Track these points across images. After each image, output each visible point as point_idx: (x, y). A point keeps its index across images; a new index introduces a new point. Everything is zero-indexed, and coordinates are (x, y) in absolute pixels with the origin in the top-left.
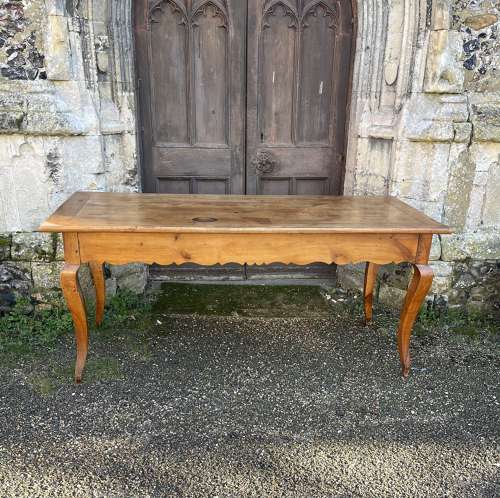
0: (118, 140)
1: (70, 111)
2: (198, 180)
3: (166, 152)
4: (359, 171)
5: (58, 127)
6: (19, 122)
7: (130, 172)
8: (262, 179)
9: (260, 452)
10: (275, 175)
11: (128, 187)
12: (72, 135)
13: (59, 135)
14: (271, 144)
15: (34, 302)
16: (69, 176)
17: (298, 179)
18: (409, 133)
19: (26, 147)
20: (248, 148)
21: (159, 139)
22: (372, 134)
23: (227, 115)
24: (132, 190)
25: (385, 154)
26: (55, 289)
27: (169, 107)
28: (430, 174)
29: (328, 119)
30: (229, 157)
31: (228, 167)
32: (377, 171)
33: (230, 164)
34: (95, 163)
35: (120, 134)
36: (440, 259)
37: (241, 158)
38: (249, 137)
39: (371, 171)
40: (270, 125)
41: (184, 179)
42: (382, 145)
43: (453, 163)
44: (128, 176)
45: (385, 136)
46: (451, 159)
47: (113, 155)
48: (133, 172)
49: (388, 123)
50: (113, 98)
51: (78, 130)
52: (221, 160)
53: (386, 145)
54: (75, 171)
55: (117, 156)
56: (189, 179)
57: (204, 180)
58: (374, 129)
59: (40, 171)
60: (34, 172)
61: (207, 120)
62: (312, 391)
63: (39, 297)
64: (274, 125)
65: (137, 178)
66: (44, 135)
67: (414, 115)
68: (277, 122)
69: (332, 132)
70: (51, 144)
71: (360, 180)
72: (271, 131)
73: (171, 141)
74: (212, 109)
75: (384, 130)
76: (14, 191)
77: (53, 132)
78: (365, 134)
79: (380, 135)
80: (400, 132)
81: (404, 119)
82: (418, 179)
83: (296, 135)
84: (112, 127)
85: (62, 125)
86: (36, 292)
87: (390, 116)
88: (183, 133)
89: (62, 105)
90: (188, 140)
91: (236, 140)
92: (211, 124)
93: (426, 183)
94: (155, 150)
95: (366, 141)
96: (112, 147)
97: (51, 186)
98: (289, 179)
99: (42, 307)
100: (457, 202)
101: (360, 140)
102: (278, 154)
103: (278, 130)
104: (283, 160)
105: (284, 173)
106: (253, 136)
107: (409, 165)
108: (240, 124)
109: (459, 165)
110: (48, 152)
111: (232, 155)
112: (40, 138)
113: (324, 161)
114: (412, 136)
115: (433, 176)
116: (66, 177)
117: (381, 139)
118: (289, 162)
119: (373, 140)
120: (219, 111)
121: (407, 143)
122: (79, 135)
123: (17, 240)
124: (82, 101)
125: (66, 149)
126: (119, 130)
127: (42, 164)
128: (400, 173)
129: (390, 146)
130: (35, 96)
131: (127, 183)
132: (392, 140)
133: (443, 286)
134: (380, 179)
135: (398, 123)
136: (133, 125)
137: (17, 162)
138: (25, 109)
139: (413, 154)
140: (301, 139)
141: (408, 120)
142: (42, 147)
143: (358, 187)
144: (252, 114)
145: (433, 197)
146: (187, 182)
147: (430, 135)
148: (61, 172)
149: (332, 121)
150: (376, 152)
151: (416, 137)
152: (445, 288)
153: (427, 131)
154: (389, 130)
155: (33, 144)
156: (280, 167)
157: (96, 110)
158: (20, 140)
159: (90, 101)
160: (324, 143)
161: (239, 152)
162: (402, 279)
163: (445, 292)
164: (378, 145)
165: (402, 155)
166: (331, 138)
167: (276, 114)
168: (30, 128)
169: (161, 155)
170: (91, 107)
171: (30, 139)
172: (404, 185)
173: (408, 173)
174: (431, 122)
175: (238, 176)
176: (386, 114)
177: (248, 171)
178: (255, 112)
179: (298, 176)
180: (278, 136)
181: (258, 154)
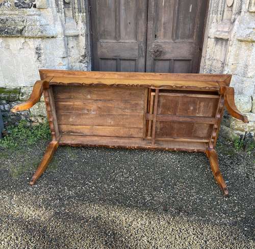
0: (76, 39)
1: (48, 25)
2: (120, 59)
3: (104, 45)
4: (208, 57)
5: (40, 34)
6: (22, 30)
7: (82, 56)
8: (155, 60)
10: (162, 58)
11: (81, 64)
12: (48, 37)
13: (41, 38)
14: (160, 40)
15: (31, 121)
16: (48, 59)
17: (175, 60)
18: (238, 36)
19: (26, 44)
21: (101, 38)
22: (216, 36)
23: (137, 24)
24: (84, 65)
25: (224, 48)
26: (40, 116)
27: (107, 20)
28: (249, 61)
29: (194, 26)
30: (137, 47)
31: (136, 53)
32: (218, 58)
33: (137, 51)
34: (61, 52)
35: (77, 36)
36: (251, 112)
37: (144, 49)
38: (148, 37)
39: (215, 58)
40: (160, 30)
41: (114, 59)
42: (222, 43)
44: (81, 58)
45: (224, 37)
47: (72, 47)
48: (84, 56)
49: (226, 29)
50: (73, 17)
51: (52, 35)
52: (132, 49)
53: (224, 43)
54: (51, 56)
55: (75, 48)
56: (116, 59)
57: (124, 60)
58: (218, 33)
59: (34, 57)
60: (30, 56)
61: (126, 26)
63: (33, 119)
64: (162, 30)
65: (88, 59)
66: (33, 38)
67: (242, 25)
68: (165, 28)
69: (195, 34)
70: (38, 42)
71: (208, 63)
72: (161, 32)
73: (107, 39)
74: (129, 21)
75: (223, 34)
76: (21, 66)
77: (37, 36)
78: (212, 36)
79: (221, 37)
80: (232, 35)
81: (235, 28)
83: (175, 36)
84: (71, 32)
85: (42, 32)
86: (32, 116)
87: (228, 25)
88: (114, 34)
89: (44, 22)
90: (115, 38)
91: (141, 38)
92: (128, 30)
93: (246, 66)
94: (98, 43)
95: (213, 40)
96: (72, 43)
97: (38, 64)
98: (170, 60)
99: (34, 124)
101: (209, 39)
102: (164, 46)
103: (165, 33)
104: (167, 50)
105: (167, 56)
106: (151, 36)
107: (237, 55)
108: (144, 30)
110: (36, 46)
111: (139, 47)
112: (32, 39)
113: (190, 51)
114: (239, 38)
115: (251, 63)
116: (46, 59)
117: (222, 39)
118: (170, 51)
119: (218, 40)
121: (236, 42)
122: (53, 37)
123: (23, 91)
124: (54, 19)
125: (43, 44)
126: (76, 34)
127: (33, 52)
128: (230, 60)
129: (226, 44)
130: (30, 17)
131: (81, 62)
132: (228, 40)
133: (251, 127)
134: (220, 62)
135: (232, 30)
136: (84, 31)
137: (22, 51)
138: (25, 24)
139: (240, 48)
140: (177, 37)
141: (238, 28)
142: (33, 44)
143: (206, 67)
144: (150, 24)
145: (250, 75)
146: (115, 61)
147: (250, 38)
148: (43, 57)
149: (196, 27)
150: (218, 47)
151: (242, 39)
152: (252, 128)
153: (249, 35)
154: (227, 34)
155: (29, 42)
156: (165, 53)
157: (62, 24)
158: (22, 40)
159: (59, 19)
160: (190, 40)
161: (142, 45)
162: (227, 121)
163: (252, 130)
164: (220, 42)
165: (232, 49)
166: (194, 37)
167: (164, 24)
168: (26, 34)
169: (101, 46)
170: (59, 22)
171: (27, 40)
172: (232, 67)
173: (236, 60)
174: (252, 30)
175: (141, 58)
176: (226, 24)
177: (147, 55)
178: (152, 22)
179: (175, 59)
180: (165, 36)
181: (153, 46)
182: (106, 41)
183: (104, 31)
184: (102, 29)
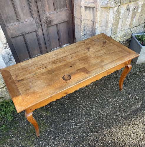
4: (82, 19)
7: (5, 44)
8: (48, 27)
10: (52, 24)
11: (6, 49)
14: (48, 13)
20: (41, 17)
21: (7, 23)
22: (86, 6)
23: (30, 6)
24: (8, 49)
25: (91, 12)
27: (6, 9)
28: (108, 18)
30: (35, 23)
31: (35, 26)
32: (88, 18)
33: (35, 25)
37: (39, 22)
39: (86, 18)
40: (46, 6)
41: (21, 35)
42: (90, 9)
44: (5, 45)
45: (91, 6)
49: (92, 1)
52: (32, 25)
56: (23, 35)
57: (28, 33)
58: (86, 3)
61: (23, 10)
64: (47, 6)
65: (8, 44)
68: (48, 4)
69: (68, 4)
71: (83, 22)
72: (47, 8)
74: (23, 6)
75: (90, 4)
78: (83, 6)
79: (89, 6)
82: (104, 20)
88: (15, 18)
90: (18, 20)
91: (35, 15)
92: (25, 11)
93: (107, 22)
95: (84, 8)
101: (81, 8)
102: (51, 16)
103: (49, 7)
104: (53, 18)
105: (55, 22)
106: (41, 12)
107: (101, 16)
108: (36, 9)
109: (116, 13)
114: (102, 6)
118: (55, 18)
119: (86, 8)
120: (26, 5)
121: (100, 9)
129: (93, 10)
132: (94, 7)
134: (90, 21)
139: (102, 12)
140: (57, 9)
144: (39, 4)
145: (109, 26)
150: (88, 11)
153: (107, 4)
154: (93, 4)
156: (53, 21)
160: (65, 8)
161: (38, 20)
164: (88, 9)
165: (99, 13)
166: (68, 6)
167: (47, 1)
169: (9, 29)
172: (99, 23)
174: (107, 0)
175: (39, 29)
177: (42, 25)
178: (40, 2)
179: (59, 23)
180: (49, 9)
181: (45, 18)
182: (11, 24)
183: (7, 17)
184: (5, 16)
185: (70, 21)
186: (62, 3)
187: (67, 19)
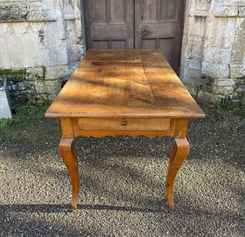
0: (73, 23)
1: (48, 10)
2: (112, 40)
3: (96, 28)
4: (189, 34)
5: (43, 18)
6: (26, 16)
7: (79, 38)
8: (143, 39)
9: (127, 175)
10: (149, 37)
11: (78, 45)
12: (50, 21)
13: (43, 21)
14: (147, 21)
15: (37, 99)
16: (50, 41)
17: (160, 39)
18: (215, 13)
19: (29, 28)
20: (136, 24)
21: (93, 22)
22: (196, 15)
23: (125, 8)
24: (80, 46)
25: (203, 24)
26: (45, 93)
28: (225, 34)
29: (175, 7)
30: (126, 29)
31: (126, 34)
32: (198, 34)
33: (127, 32)
34: (61, 34)
35: (73, 20)
36: (229, 77)
37: (132, 30)
39: (195, 34)
40: (146, 12)
41: (105, 40)
42: (201, 20)
43: (238, 28)
44: (78, 40)
45: (203, 15)
46: (236, 26)
47: (70, 30)
48: (81, 38)
49: (204, 8)
50: (70, 2)
51: (53, 19)
52: (123, 30)
53: (203, 20)
54: (52, 39)
55: (72, 31)
56: (108, 40)
57: (115, 41)
58: (197, 12)
59: (37, 39)
60: (34, 39)
61: (116, 11)
62: (157, 144)
64: (148, 12)
65: (83, 41)
66: (37, 22)
67: (218, 4)
68: (150, 10)
69: (177, 14)
70: (40, 26)
71: (190, 38)
72: (146, 15)
73: (98, 22)
74: (118, 5)
75: (202, 12)
76: (25, 48)
77: (40, 20)
78: (193, 15)
79: (200, 15)
80: (210, 13)
81: (212, 5)
82: (219, 37)
83: (159, 16)
84: (69, 16)
85: (44, 16)
86: (37, 95)
87: (205, 5)
88: (105, 18)
89: (45, 7)
90: (107, 21)
91: (129, 20)
92: (118, 13)
93: (223, 39)
94: (91, 27)
95: (193, 18)
96: (70, 26)
97: (41, 46)
98: (155, 39)
99: (40, 101)
100: (239, 48)
101: (190, 18)
102: (150, 26)
103: (150, 14)
104: (152, 29)
105: (153, 36)
106: (138, 18)
107: (215, 30)
108: (132, 13)
109: (241, 29)
110: (39, 30)
111: (128, 28)
112: (35, 23)
114: (216, 15)
115: (227, 35)
116: (48, 41)
117: (201, 17)
118: (155, 30)
119: (197, 18)
120: (121, 8)
121: (213, 18)
122: (53, 21)
123: (28, 71)
124: (54, 5)
125: (46, 27)
126: (73, 18)
127: (37, 35)
128: (209, 34)
129: (205, 21)
130: (33, 3)
131: (77, 43)
132: (206, 17)
133: (230, 91)
134: (200, 37)
135: (209, 8)
136: (79, 15)
137: (26, 35)
138: (28, 10)
139: (217, 24)
140: (161, 18)
141: (214, 6)
142: (36, 27)
143: (189, 42)
144: (137, 7)
145: (226, 46)
146: (107, 42)
147: (225, 14)
148: (46, 39)
149: (177, 9)
150: (198, 24)
151: (218, 15)
152: (231, 92)
153: (224, 12)
154: (205, 12)
155: (32, 26)
156: (151, 33)
157: (61, 9)
158: (26, 25)
159: (58, 4)
160: (173, 20)
161: (131, 27)
162: (209, 87)
163: (231, 94)
164: (199, 20)
165: (211, 25)
166: (176, 17)
167: (149, 6)
168: (30, 19)
169: (94, 29)
170: (59, 7)
171: (31, 24)
172: (211, 40)
173: (214, 34)
174: (226, 7)
175: (131, 38)
176: (204, 3)
177: (136, 35)
178: (139, 6)
179: (160, 37)
180: (150, 17)
181: (140, 27)
183: (96, 15)
184: (94, 13)
185: (177, 40)
186: (170, 13)
187: (172, 35)
